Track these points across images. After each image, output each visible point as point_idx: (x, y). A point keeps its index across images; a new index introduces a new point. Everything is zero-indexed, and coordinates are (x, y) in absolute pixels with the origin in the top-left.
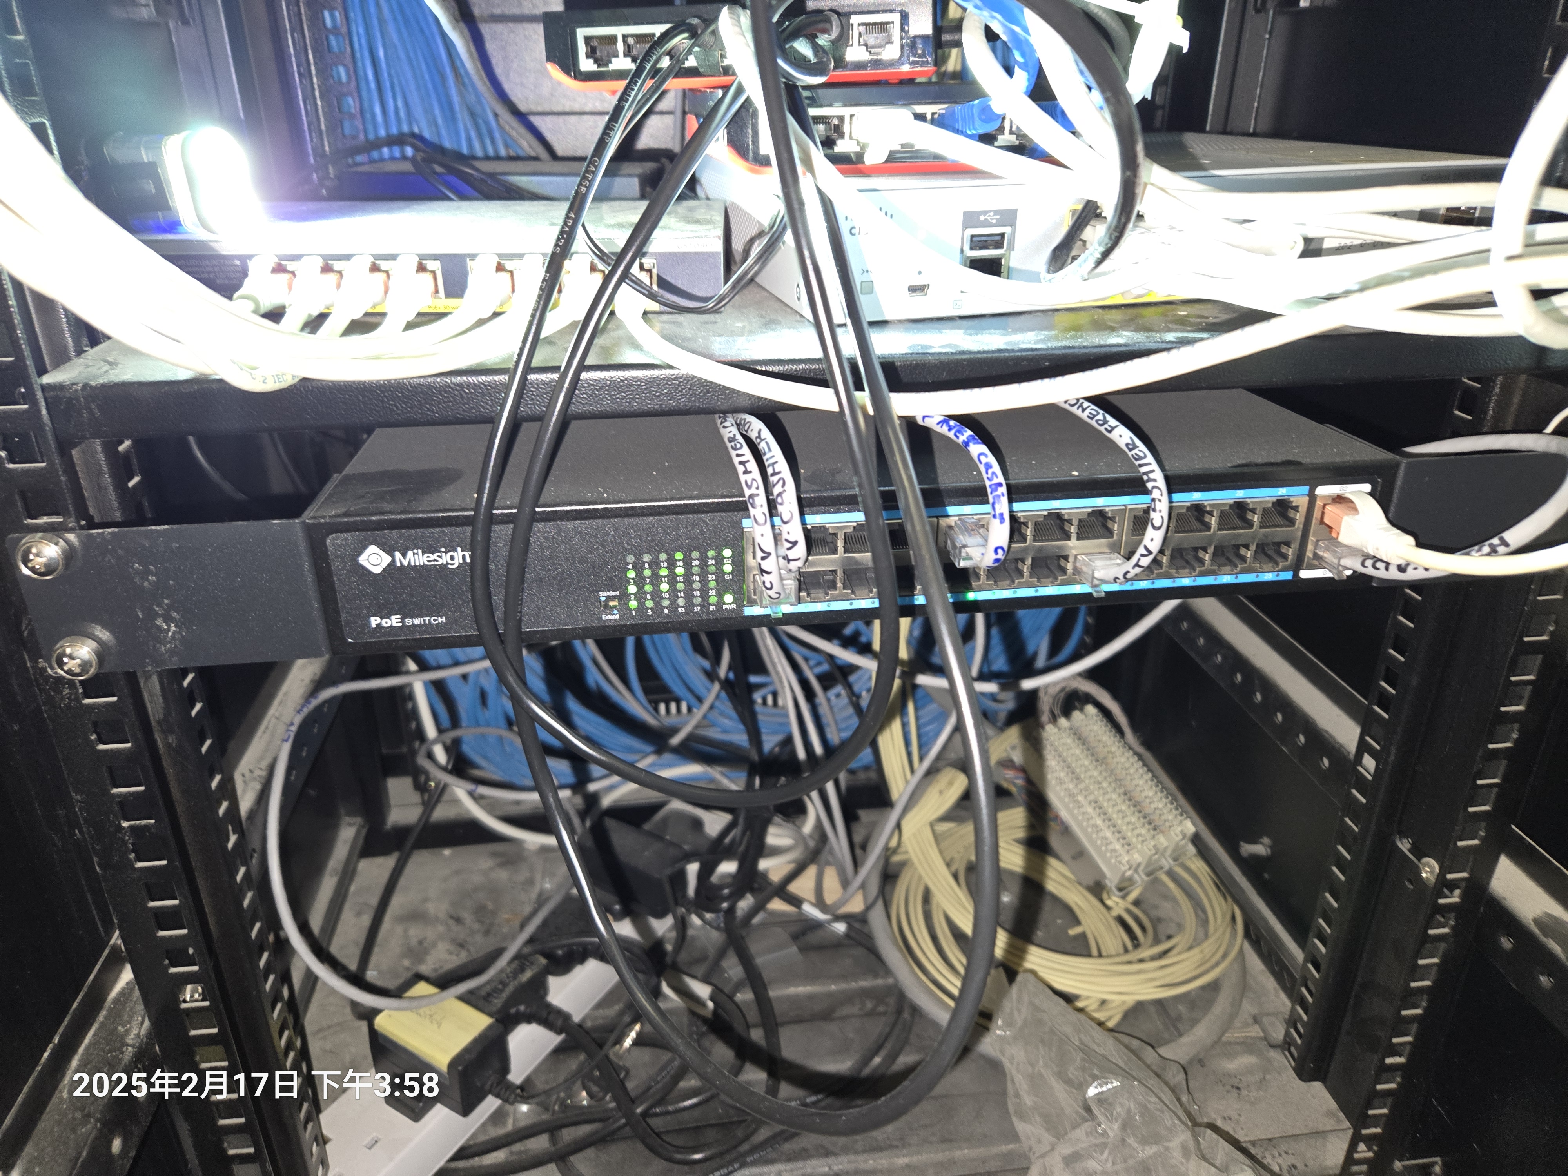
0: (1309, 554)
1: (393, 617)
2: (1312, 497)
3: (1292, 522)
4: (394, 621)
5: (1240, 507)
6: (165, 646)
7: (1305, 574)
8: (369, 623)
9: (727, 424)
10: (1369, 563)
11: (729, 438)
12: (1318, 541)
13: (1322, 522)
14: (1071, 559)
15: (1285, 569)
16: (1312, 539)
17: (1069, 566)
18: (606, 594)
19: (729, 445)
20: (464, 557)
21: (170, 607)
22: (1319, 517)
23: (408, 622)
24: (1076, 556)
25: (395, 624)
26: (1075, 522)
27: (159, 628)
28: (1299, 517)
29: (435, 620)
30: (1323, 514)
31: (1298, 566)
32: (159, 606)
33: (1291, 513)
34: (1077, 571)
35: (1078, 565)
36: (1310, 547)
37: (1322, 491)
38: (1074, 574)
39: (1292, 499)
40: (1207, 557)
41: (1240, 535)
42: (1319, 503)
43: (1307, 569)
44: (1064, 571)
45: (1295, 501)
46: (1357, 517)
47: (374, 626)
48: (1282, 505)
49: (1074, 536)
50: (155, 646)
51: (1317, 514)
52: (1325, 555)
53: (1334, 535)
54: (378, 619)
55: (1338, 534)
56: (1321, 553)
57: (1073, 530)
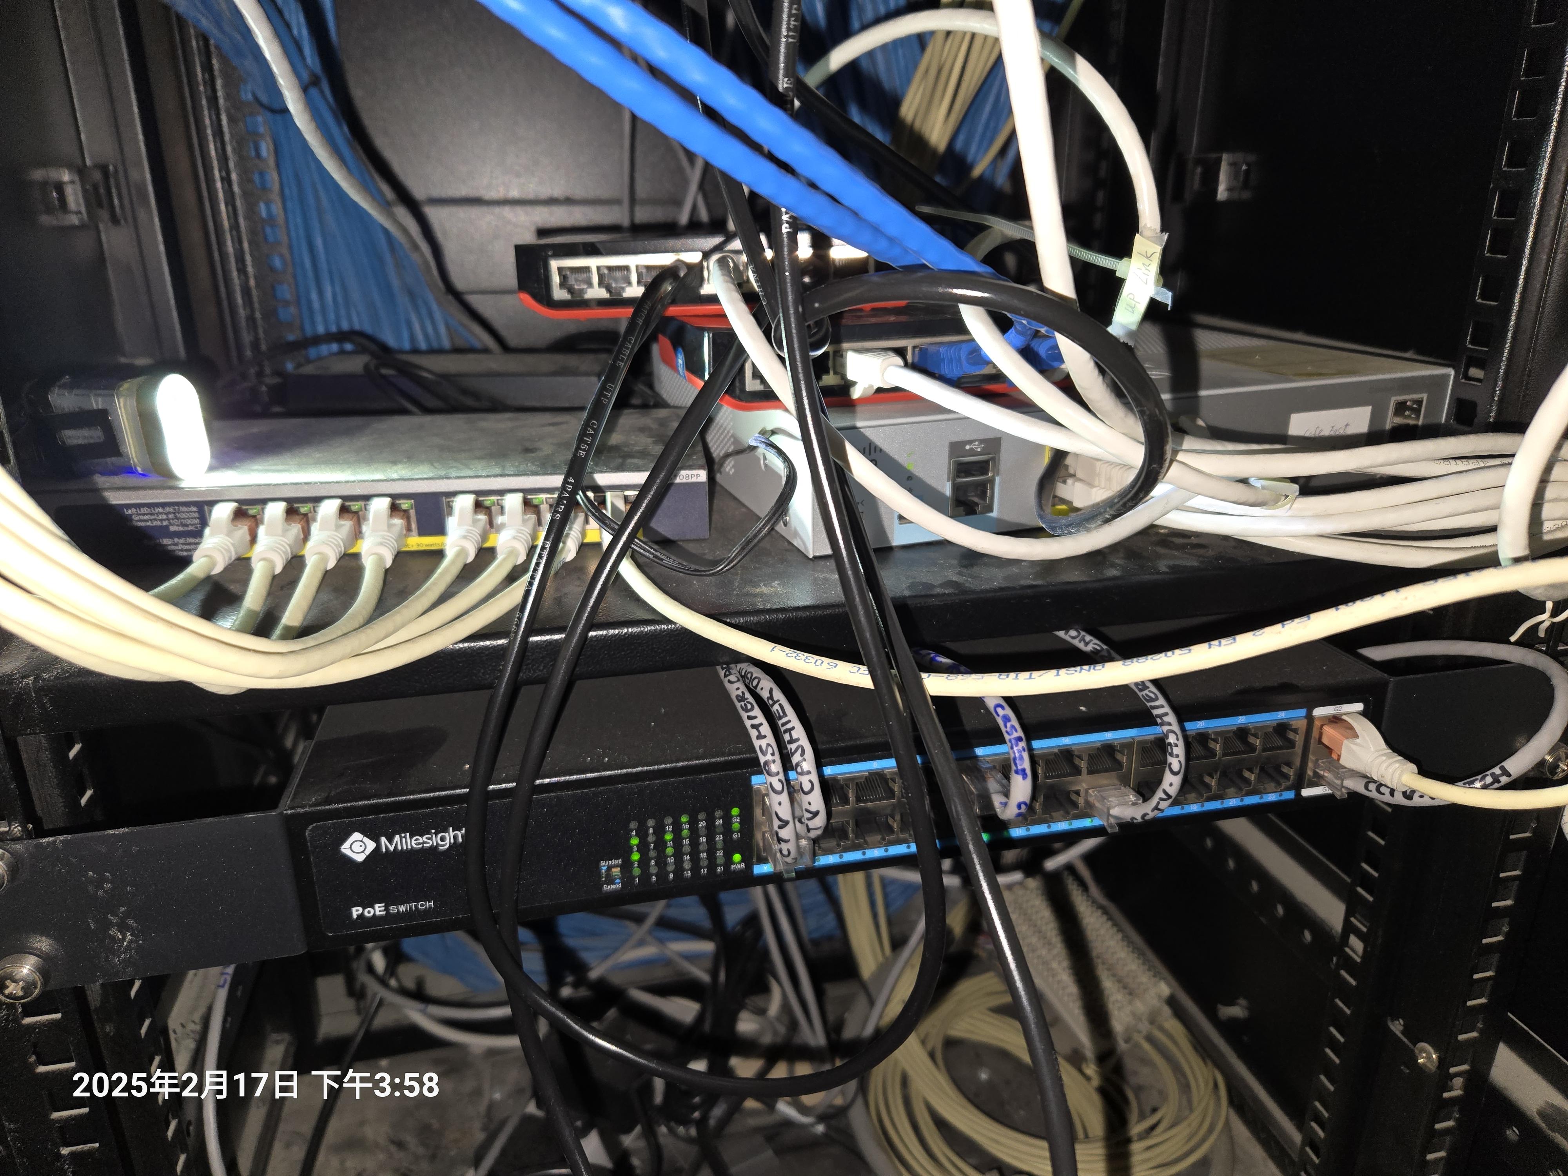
0: (1310, 773)
1: (377, 906)
2: (1310, 718)
3: (1291, 744)
4: (379, 909)
5: (1242, 733)
6: (119, 957)
7: (1306, 792)
8: (351, 914)
9: (732, 678)
10: (1372, 787)
11: (737, 696)
12: (1317, 760)
13: (1320, 742)
14: (1082, 793)
15: (1288, 789)
16: (1312, 757)
17: (1081, 801)
18: (607, 863)
19: (738, 705)
20: (455, 837)
21: (127, 915)
22: (1317, 737)
23: (393, 909)
24: (1087, 791)
25: (378, 913)
26: (1085, 758)
27: (113, 938)
28: (1299, 739)
29: (422, 905)
30: (1321, 734)
31: (1298, 786)
32: (114, 914)
33: (1291, 735)
34: (1088, 804)
35: (1091, 799)
36: (1310, 765)
37: (1319, 712)
38: (1085, 808)
39: (1291, 723)
40: (1213, 783)
41: (1244, 759)
42: (1317, 724)
43: (1308, 787)
44: (1075, 805)
45: (1295, 724)
46: (1358, 741)
47: (355, 916)
48: (1282, 728)
49: (1084, 771)
50: (107, 957)
51: (1315, 734)
52: (1326, 774)
53: (1334, 756)
54: (360, 909)
55: (1339, 757)
56: (1322, 773)
57: (1083, 765)
